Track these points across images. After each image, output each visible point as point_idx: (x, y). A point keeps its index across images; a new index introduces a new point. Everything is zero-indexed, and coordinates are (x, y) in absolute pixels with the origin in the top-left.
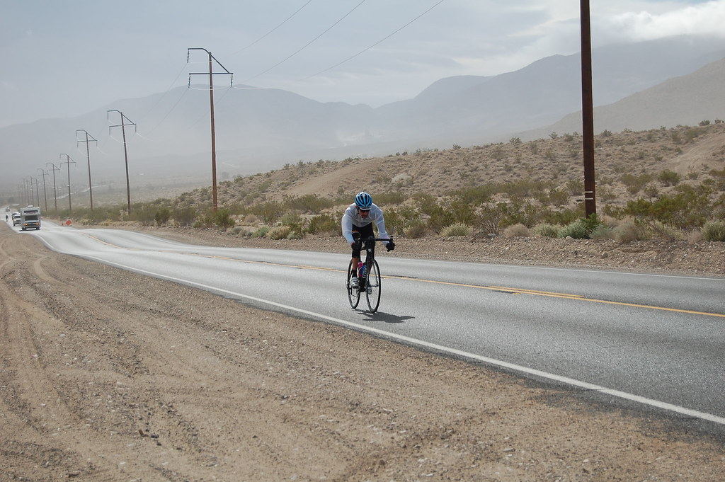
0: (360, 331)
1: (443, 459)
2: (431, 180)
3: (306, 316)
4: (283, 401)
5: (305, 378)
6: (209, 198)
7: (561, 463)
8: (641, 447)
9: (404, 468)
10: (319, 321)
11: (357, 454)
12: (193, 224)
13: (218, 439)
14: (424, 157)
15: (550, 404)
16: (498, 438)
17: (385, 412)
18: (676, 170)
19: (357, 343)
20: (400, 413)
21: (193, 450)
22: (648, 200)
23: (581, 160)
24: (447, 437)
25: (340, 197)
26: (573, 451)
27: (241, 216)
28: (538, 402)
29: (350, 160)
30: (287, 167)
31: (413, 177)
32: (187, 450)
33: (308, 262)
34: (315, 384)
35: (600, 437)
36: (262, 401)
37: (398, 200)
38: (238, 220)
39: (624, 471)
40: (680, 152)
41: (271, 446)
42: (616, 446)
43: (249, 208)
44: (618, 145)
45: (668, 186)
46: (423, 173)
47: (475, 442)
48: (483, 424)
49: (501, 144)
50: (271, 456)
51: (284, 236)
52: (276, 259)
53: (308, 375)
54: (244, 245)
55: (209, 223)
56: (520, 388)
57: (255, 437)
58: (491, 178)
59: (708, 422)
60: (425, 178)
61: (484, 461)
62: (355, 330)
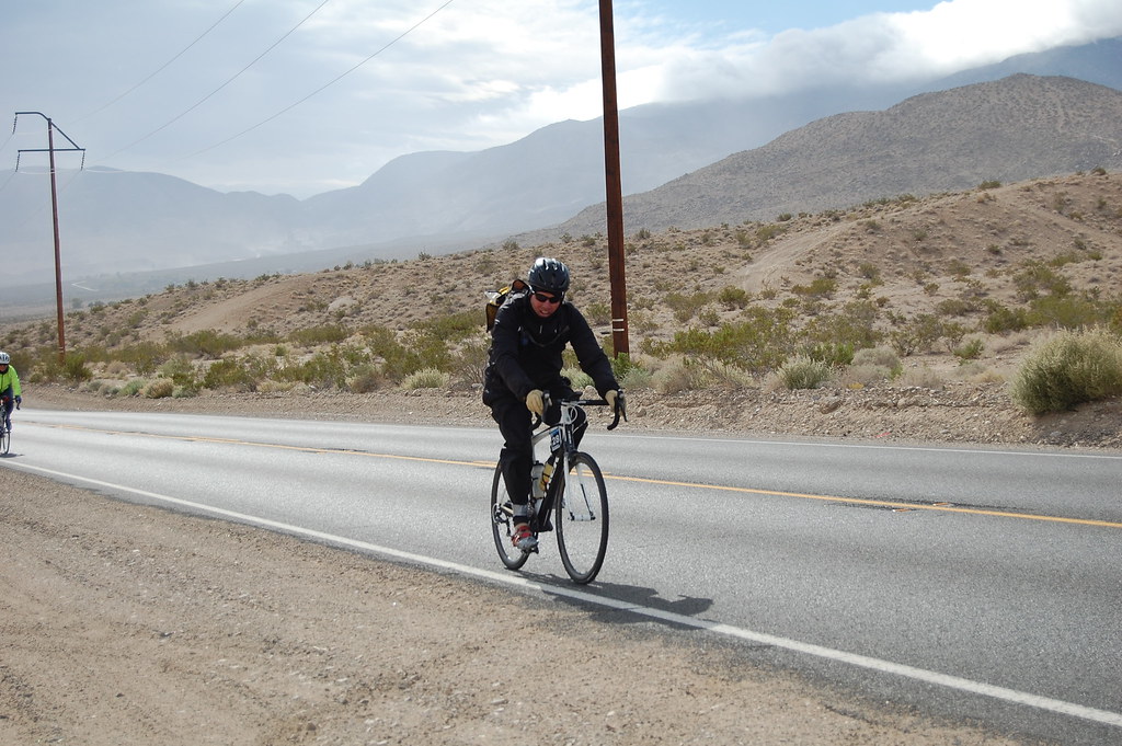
0: (279, 533)
1: (401, 718)
2: (388, 306)
3: (198, 512)
4: (163, 641)
5: (196, 604)
6: (53, 338)
7: (576, 717)
8: (691, 690)
9: (345, 734)
10: (219, 519)
11: (274, 716)
12: (29, 378)
13: (63, 701)
14: (376, 271)
15: (560, 631)
16: (483, 683)
17: (315, 651)
18: (744, 286)
19: (275, 550)
20: (338, 652)
21: (25, 719)
22: (705, 330)
23: (607, 275)
24: (409, 685)
25: (252, 333)
26: (593, 700)
27: (101, 364)
28: (542, 630)
29: (265, 278)
30: (171, 289)
31: (360, 302)
32: (16, 719)
33: (203, 431)
34: (211, 612)
35: (631, 677)
36: (131, 641)
37: (336, 336)
38: (96, 369)
39: (666, 727)
40: (749, 259)
41: (144, 709)
42: (655, 690)
43: (114, 352)
44: (660, 251)
45: (733, 309)
46: (374, 296)
47: (449, 692)
48: (462, 665)
49: (490, 251)
50: (144, 724)
51: (165, 393)
52: (155, 428)
53: (200, 599)
54: (106, 408)
55: (52, 375)
56: (515, 609)
57: (119, 695)
58: (476, 302)
59: (786, 651)
60: (379, 302)
61: (461, 719)
62: (272, 531)
